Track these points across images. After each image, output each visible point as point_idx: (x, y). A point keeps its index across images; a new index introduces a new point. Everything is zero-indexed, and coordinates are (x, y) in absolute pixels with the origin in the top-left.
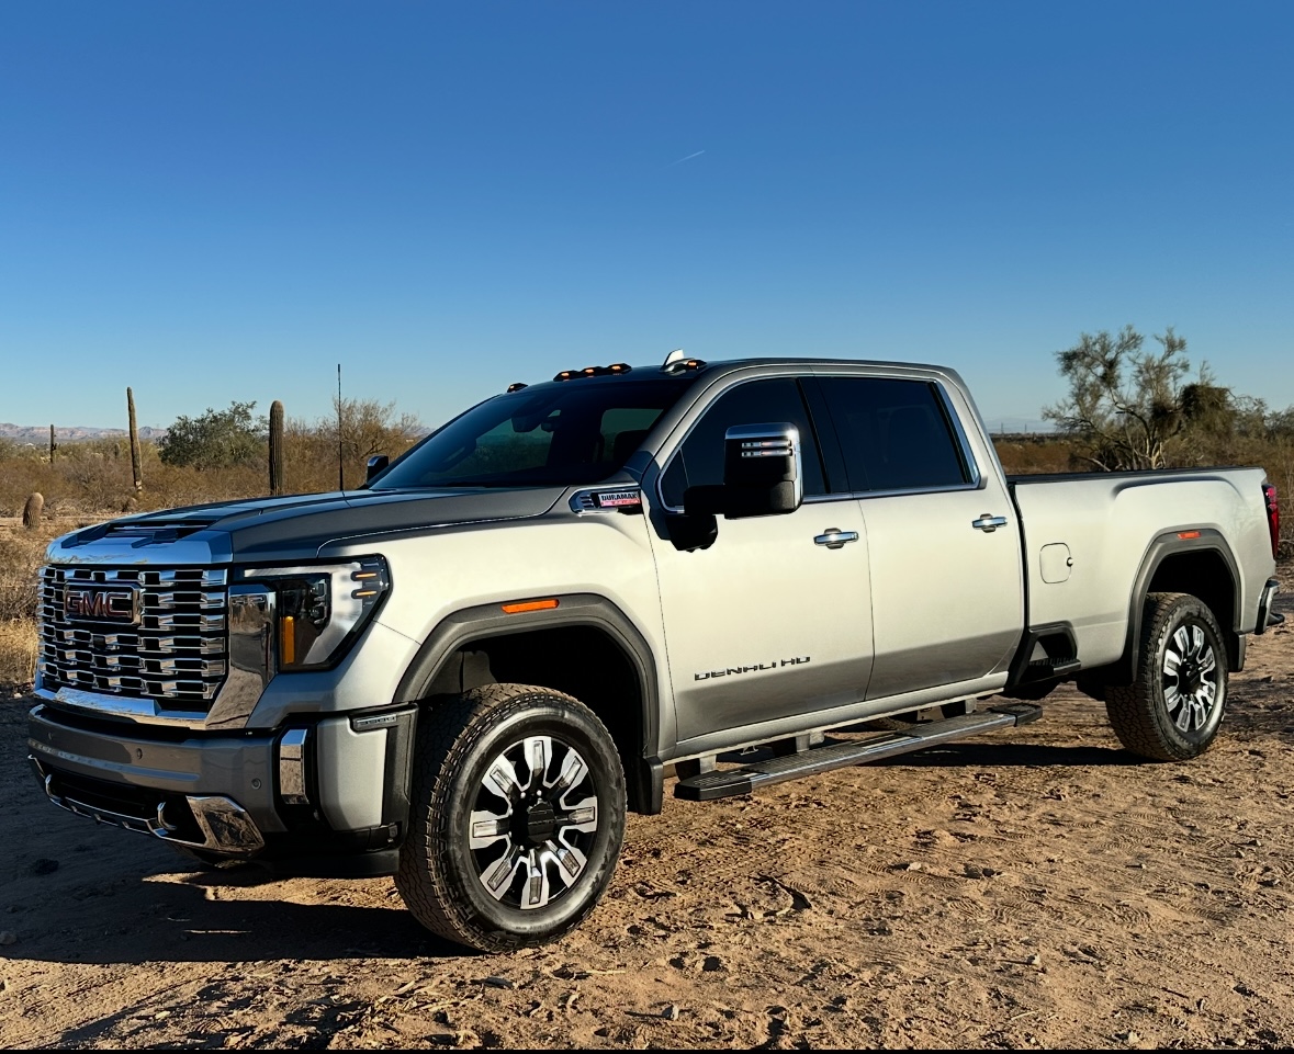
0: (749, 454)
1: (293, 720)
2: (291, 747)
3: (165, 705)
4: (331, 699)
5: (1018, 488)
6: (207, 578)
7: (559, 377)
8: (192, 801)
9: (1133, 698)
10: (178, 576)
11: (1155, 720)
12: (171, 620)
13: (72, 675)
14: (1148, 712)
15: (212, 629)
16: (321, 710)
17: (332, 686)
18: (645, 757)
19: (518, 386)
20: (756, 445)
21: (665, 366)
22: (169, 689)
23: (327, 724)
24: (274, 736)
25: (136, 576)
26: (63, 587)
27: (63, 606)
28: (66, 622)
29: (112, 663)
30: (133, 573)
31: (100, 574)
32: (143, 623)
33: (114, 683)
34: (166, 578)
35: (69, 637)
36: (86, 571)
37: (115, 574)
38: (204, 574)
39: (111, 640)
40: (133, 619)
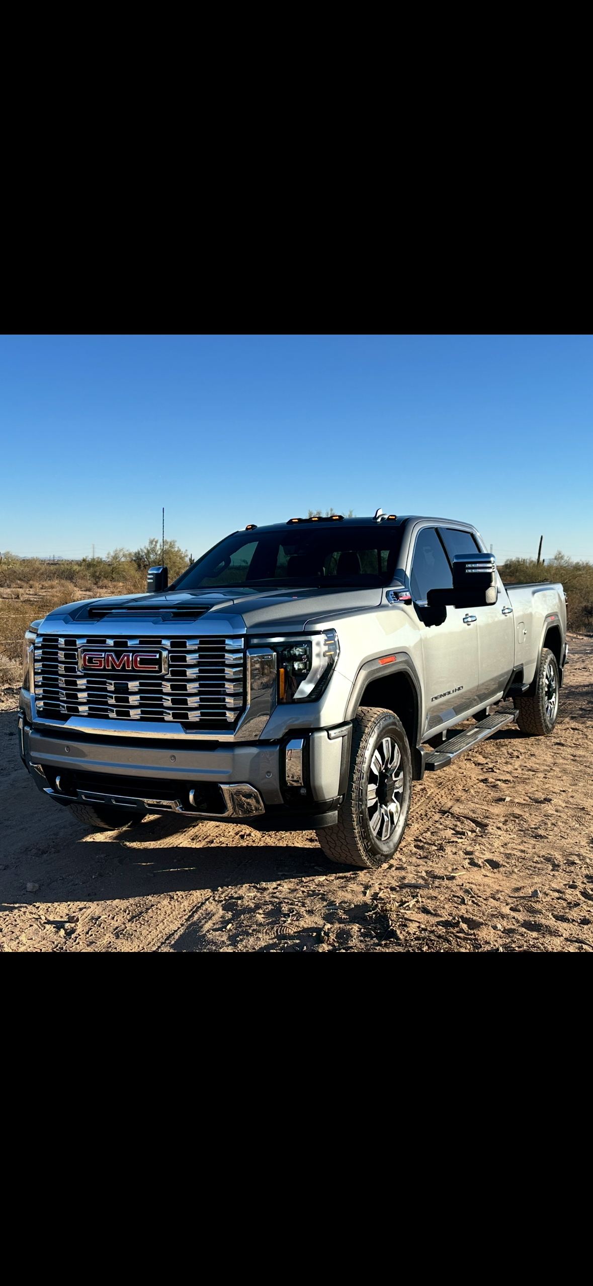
0: (470, 571)
1: (293, 734)
2: (295, 749)
3: (189, 727)
4: (318, 719)
5: (508, 591)
6: (230, 644)
7: (290, 522)
8: (224, 787)
9: (532, 703)
10: (201, 642)
11: (542, 714)
12: (198, 672)
13: (83, 709)
14: (539, 710)
15: (234, 677)
16: (312, 727)
17: (318, 712)
18: (417, 747)
19: (253, 526)
20: (478, 565)
21: (375, 518)
22: (194, 716)
23: (317, 735)
24: (282, 743)
25: (160, 643)
26: (76, 650)
27: (76, 663)
28: (79, 673)
29: (134, 700)
30: (156, 640)
31: (121, 641)
32: (170, 674)
33: (135, 714)
34: (191, 645)
35: (82, 683)
36: (101, 640)
37: (137, 642)
38: (228, 641)
39: (133, 685)
40: (160, 671)
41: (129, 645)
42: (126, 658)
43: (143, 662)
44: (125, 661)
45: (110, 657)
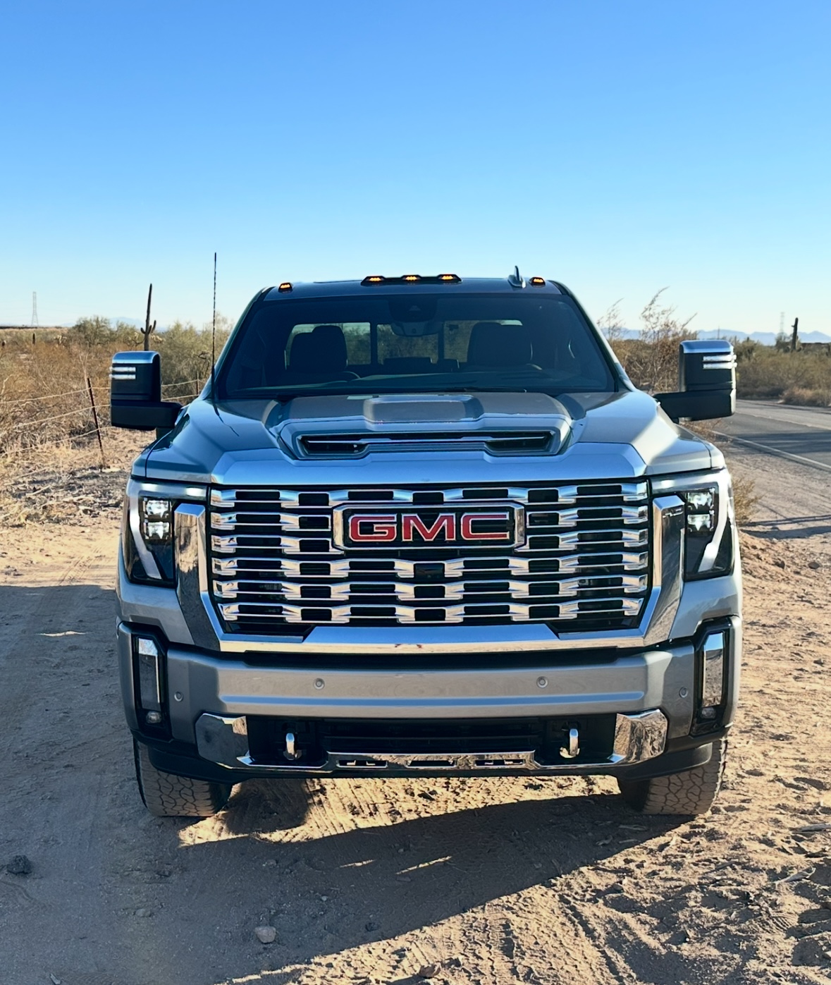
1: (710, 625)
3: (560, 628)
6: (629, 492)
7: (367, 282)
8: (623, 720)
10: (581, 492)
12: (577, 539)
13: (340, 612)
22: (568, 611)
24: (697, 640)
25: (505, 494)
26: (330, 512)
27: (331, 535)
28: (332, 551)
29: (453, 591)
30: (498, 491)
31: (428, 496)
32: (528, 544)
33: (454, 614)
34: (567, 495)
35: (339, 569)
36: (383, 493)
37: (459, 493)
38: (625, 488)
39: (453, 568)
40: (512, 541)
41: (445, 500)
42: (445, 522)
43: (478, 527)
44: (444, 527)
45: (412, 522)
